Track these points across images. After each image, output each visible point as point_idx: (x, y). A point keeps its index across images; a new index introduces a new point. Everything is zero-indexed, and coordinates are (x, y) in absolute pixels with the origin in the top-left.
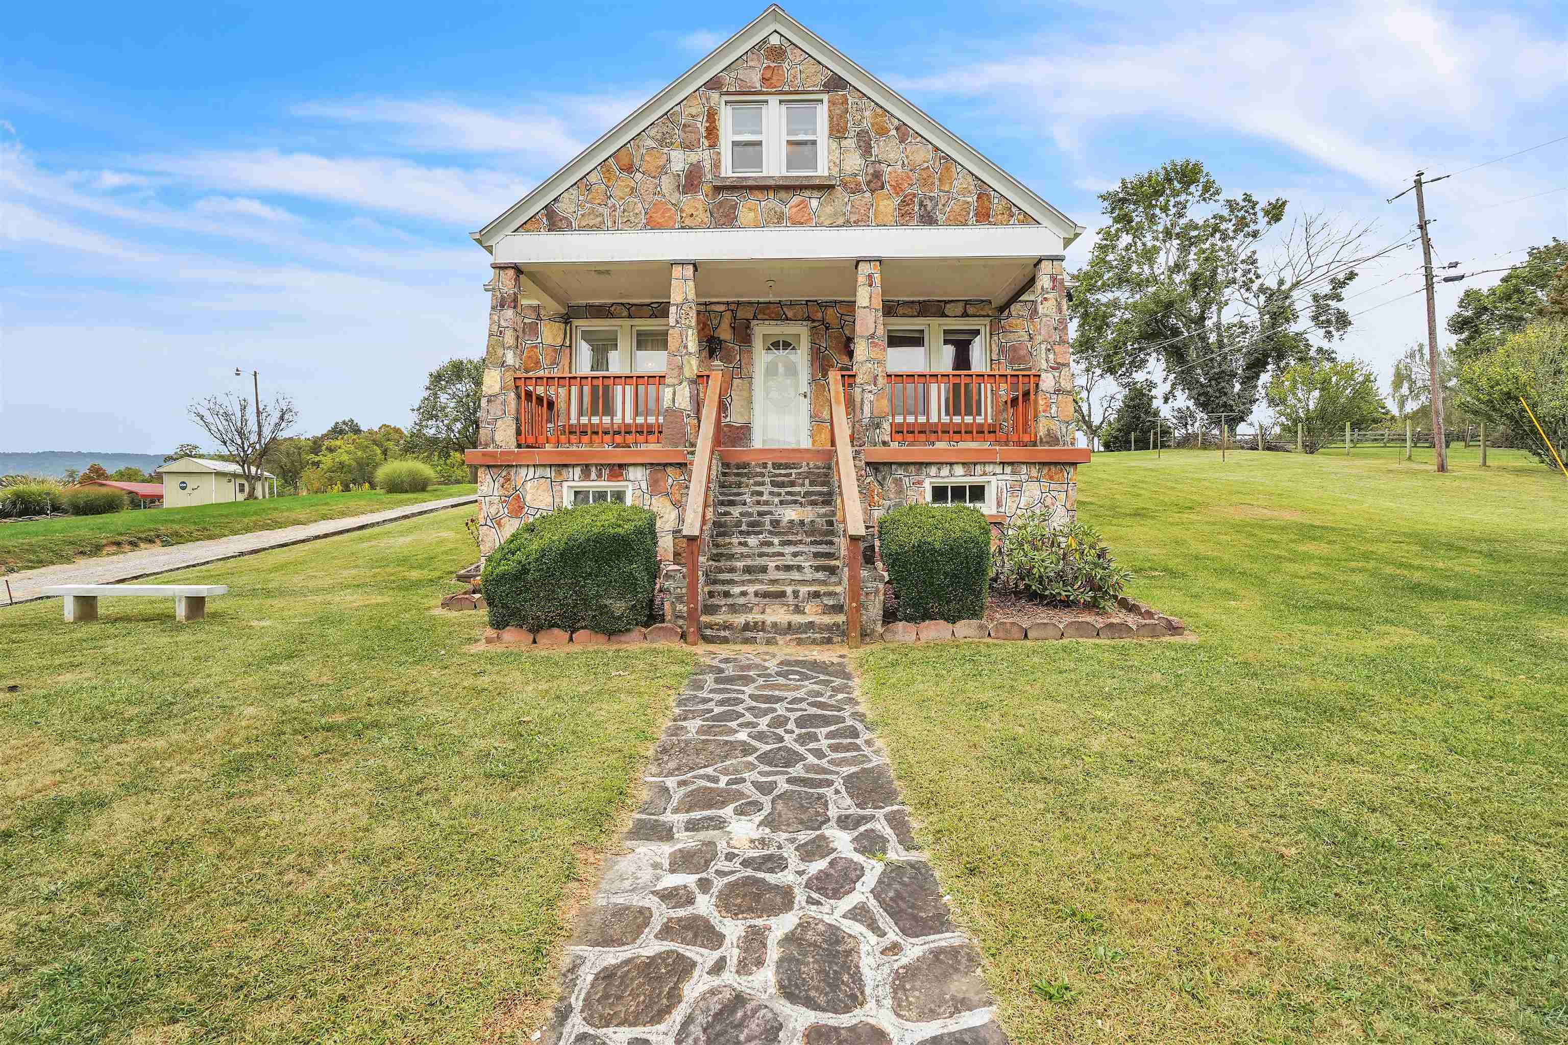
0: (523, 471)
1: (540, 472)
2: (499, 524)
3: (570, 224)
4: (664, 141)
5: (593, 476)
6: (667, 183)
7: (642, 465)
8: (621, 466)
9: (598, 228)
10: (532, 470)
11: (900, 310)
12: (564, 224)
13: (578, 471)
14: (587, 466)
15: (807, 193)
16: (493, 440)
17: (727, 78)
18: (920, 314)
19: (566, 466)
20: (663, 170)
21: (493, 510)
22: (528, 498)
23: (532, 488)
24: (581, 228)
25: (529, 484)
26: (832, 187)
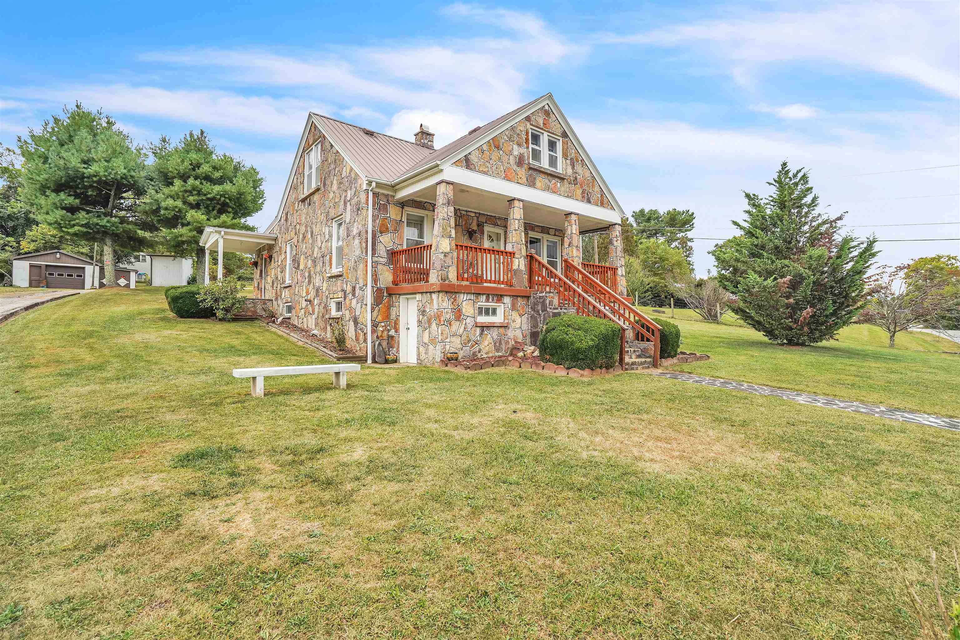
0: (462, 296)
1: (469, 297)
2: (450, 324)
3: (475, 168)
4: (510, 139)
5: (490, 300)
6: (512, 160)
7: (510, 296)
8: (501, 296)
9: (485, 173)
10: (465, 295)
11: (536, 229)
12: (472, 167)
13: (484, 297)
14: (488, 295)
15: (557, 179)
16: (448, 278)
17: (533, 118)
18: (542, 232)
19: (479, 294)
20: (511, 152)
21: (448, 317)
22: (464, 310)
23: (466, 304)
24: (480, 172)
25: (464, 303)
26: (563, 179)
